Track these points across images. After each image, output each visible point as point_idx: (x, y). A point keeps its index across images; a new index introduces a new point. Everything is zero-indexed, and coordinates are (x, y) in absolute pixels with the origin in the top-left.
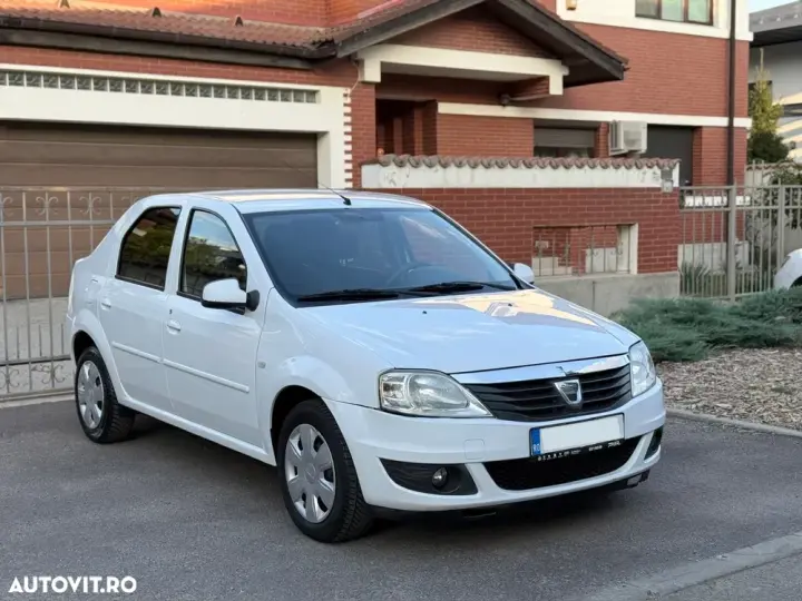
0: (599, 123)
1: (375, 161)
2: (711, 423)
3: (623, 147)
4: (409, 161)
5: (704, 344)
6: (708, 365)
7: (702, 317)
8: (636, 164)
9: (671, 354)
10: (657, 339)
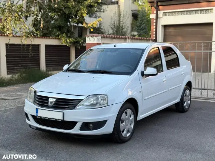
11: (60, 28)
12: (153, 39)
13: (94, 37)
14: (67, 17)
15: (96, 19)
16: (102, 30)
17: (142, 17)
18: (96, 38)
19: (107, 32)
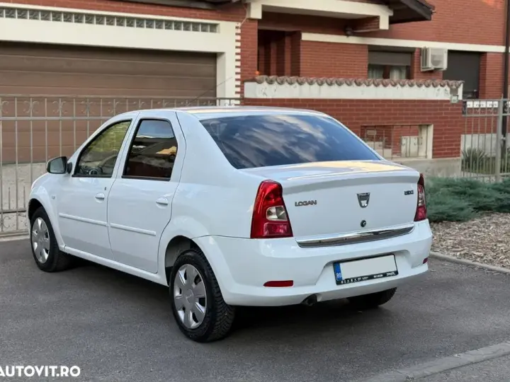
0: (414, 48)
1: (253, 80)
2: (468, 265)
3: (430, 66)
4: (276, 80)
5: (473, 210)
6: (473, 225)
7: (472, 191)
8: (433, 84)
9: (449, 216)
10: (439, 206)
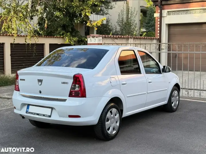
11: (64, 27)
12: (157, 38)
13: (95, 38)
14: (71, 16)
15: (103, 16)
16: (110, 27)
17: (151, 14)
18: (97, 39)
19: (114, 29)
